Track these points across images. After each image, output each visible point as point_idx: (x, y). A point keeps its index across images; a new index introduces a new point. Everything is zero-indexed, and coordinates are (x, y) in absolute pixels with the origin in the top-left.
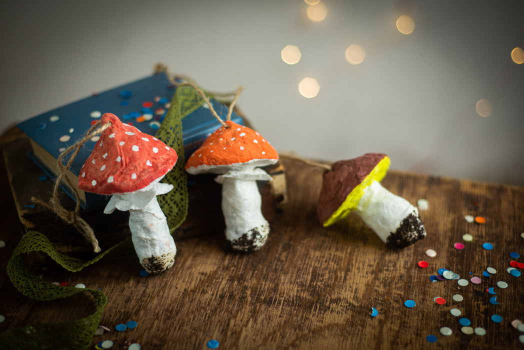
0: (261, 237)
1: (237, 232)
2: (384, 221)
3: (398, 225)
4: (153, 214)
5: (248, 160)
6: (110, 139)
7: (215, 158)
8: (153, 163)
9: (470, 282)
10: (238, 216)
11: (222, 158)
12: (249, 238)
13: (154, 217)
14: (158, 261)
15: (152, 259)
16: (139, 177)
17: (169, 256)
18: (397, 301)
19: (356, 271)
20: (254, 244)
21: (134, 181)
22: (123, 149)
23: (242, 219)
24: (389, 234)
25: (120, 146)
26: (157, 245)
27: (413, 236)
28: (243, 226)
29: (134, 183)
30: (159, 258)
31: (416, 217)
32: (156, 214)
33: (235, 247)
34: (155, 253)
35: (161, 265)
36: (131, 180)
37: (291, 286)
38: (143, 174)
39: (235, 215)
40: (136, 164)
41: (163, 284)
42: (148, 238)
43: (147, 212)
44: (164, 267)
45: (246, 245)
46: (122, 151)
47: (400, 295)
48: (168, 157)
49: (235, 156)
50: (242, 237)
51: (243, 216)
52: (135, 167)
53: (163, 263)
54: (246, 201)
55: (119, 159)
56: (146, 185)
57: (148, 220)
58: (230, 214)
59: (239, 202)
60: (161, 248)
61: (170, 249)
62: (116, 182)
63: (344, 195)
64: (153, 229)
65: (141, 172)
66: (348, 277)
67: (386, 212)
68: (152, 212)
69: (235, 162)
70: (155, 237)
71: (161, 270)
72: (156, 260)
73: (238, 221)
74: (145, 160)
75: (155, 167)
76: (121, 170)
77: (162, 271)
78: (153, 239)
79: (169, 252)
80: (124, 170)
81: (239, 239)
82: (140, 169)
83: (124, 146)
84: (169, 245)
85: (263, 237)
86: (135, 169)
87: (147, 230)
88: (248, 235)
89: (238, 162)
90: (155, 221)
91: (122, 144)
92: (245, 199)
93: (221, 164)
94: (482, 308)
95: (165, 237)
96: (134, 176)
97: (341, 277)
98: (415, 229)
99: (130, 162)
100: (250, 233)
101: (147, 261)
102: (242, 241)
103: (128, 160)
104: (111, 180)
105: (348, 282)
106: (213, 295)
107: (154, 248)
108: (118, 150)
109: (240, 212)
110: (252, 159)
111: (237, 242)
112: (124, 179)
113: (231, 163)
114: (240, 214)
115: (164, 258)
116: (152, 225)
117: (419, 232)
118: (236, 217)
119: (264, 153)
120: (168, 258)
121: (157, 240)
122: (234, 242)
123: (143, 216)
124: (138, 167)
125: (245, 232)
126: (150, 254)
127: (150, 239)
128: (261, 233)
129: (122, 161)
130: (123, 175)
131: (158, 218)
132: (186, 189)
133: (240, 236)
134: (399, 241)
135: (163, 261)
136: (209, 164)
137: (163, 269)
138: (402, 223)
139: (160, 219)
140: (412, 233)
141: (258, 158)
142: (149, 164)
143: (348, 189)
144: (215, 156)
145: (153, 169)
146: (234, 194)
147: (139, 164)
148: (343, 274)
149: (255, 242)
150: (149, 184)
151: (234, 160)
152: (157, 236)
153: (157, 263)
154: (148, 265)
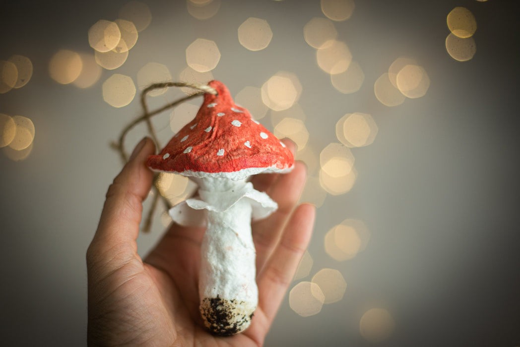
4: (237, 235)
6: (209, 108)
8: (254, 147)
13: (236, 238)
14: (224, 307)
15: (216, 301)
16: (228, 155)
17: (242, 307)
21: (219, 159)
22: (219, 121)
25: (216, 117)
26: (230, 282)
29: (218, 161)
30: (227, 301)
32: (240, 236)
34: (223, 293)
35: (227, 315)
36: (216, 156)
38: (235, 153)
40: (230, 139)
42: (220, 266)
43: (229, 228)
44: (230, 321)
46: (217, 122)
48: (278, 151)
52: (228, 142)
53: (231, 313)
55: (209, 130)
56: (234, 170)
57: (227, 240)
60: (234, 290)
61: (247, 296)
62: (193, 154)
64: (230, 255)
65: (232, 150)
68: (237, 231)
70: (230, 269)
71: (225, 326)
72: (222, 304)
74: (243, 139)
75: (255, 151)
76: (206, 142)
77: (227, 327)
78: (226, 271)
79: (243, 299)
80: (210, 142)
82: (231, 146)
83: (222, 118)
84: (246, 289)
86: (226, 144)
87: (222, 256)
90: (236, 245)
91: (220, 115)
95: (245, 277)
96: (221, 153)
99: (223, 135)
101: (209, 303)
103: (220, 132)
104: (189, 150)
107: (224, 286)
108: (213, 119)
112: (208, 153)
115: (233, 305)
116: (230, 248)
120: (240, 310)
121: (231, 275)
123: (222, 233)
124: (231, 143)
126: (214, 294)
127: (222, 270)
129: (212, 132)
130: (207, 149)
131: (242, 244)
135: (232, 310)
137: (228, 324)
139: (245, 246)
142: (247, 144)
145: (250, 152)
147: (234, 140)
150: (238, 170)
152: (233, 268)
153: (222, 311)
154: (209, 311)
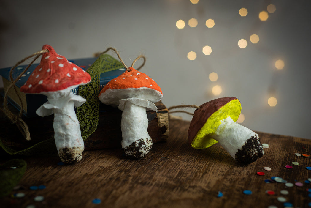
0: (145, 146)
1: (129, 141)
2: (234, 141)
3: (243, 144)
4: (70, 117)
5: (139, 87)
6: (46, 59)
7: (117, 84)
8: (72, 76)
9: (295, 185)
10: (131, 129)
11: (121, 83)
12: (137, 145)
13: (70, 119)
14: (70, 152)
15: (66, 149)
16: (60, 82)
17: (78, 150)
18: (238, 190)
19: (211, 174)
20: (140, 151)
21: (56, 84)
22: (53, 65)
23: (133, 132)
24: (237, 151)
25: (51, 63)
26: (70, 140)
27: (254, 153)
28: (133, 137)
30: (70, 149)
31: (257, 140)
32: (72, 117)
33: (127, 152)
34: (68, 145)
35: (72, 155)
36: (54, 83)
37: (162, 177)
38: (63, 80)
39: (128, 128)
40: (60, 74)
41: (72, 170)
42: (65, 133)
43: (65, 115)
44: (74, 157)
45: (134, 151)
46: (52, 66)
47: (241, 188)
48: (83, 75)
49: (131, 83)
50: (132, 145)
51: (133, 130)
52: (59, 76)
53: (73, 153)
54: (136, 119)
55: (48, 71)
56: (65, 89)
57: (66, 120)
58: (126, 128)
59: (132, 119)
60: (73, 143)
61: (79, 144)
62: (44, 84)
63: (205, 118)
64: (68, 127)
65: (62, 79)
66: (205, 176)
67: (235, 134)
68: (69, 115)
69: (130, 87)
70: (69, 133)
71: (71, 160)
72: (68, 150)
73: (130, 133)
74: (66, 73)
75: (72, 77)
76: (49, 77)
77: (73, 160)
78: (68, 135)
79: (78, 146)
80: (50, 77)
81: (130, 146)
82: (61, 77)
83: (53, 64)
84: (78, 141)
85: (147, 146)
87: (64, 127)
88: (136, 143)
89: (132, 87)
90: (70, 122)
91: (52, 62)
92: (137, 118)
93: (120, 88)
94: (302, 199)
95: (77, 135)
96: (57, 81)
97: (199, 176)
98: (256, 148)
99: (56, 72)
100: (138, 142)
101: (62, 150)
102: (132, 148)
103: (54, 71)
104: (41, 82)
105: (204, 178)
106: (105, 177)
107: (68, 142)
108: (49, 65)
109: (132, 126)
110: (142, 87)
111: (129, 149)
112: (50, 82)
113: (127, 88)
114: (131, 128)
115: (74, 149)
116: (68, 124)
117: (258, 150)
118: (129, 130)
119: (151, 85)
120: (77, 151)
121: (70, 136)
122: (126, 148)
123: (63, 118)
124: (61, 76)
125: (134, 141)
126: (64, 145)
127: (66, 134)
128: (146, 143)
129: (50, 72)
130: (50, 80)
131: (73, 121)
132: (98, 113)
133: (131, 144)
134: (244, 156)
135: (73, 152)
136: (112, 88)
137: (73, 159)
138: (246, 142)
139: (74, 122)
140: (253, 151)
141: (147, 87)
142: (68, 75)
143: (209, 114)
144: (117, 83)
145: (70, 79)
146: (129, 114)
147: (62, 74)
148: (201, 174)
149: (141, 149)
151: (129, 86)
152: (71, 133)
153: (69, 153)
154: (63, 154)
